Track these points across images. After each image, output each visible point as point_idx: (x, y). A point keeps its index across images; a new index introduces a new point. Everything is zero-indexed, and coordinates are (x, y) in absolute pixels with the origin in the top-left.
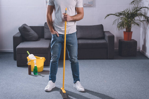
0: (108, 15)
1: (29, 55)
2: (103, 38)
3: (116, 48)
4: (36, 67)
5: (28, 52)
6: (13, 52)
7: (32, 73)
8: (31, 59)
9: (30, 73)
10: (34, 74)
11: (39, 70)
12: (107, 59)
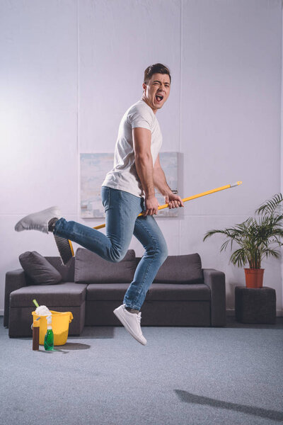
0: (211, 233)
1: (36, 307)
2: (201, 281)
3: (231, 309)
4: (51, 331)
5: (35, 301)
6: (3, 314)
7: (42, 348)
8: (40, 315)
9: (36, 347)
10: (46, 349)
11: (56, 342)
12: (211, 326)
